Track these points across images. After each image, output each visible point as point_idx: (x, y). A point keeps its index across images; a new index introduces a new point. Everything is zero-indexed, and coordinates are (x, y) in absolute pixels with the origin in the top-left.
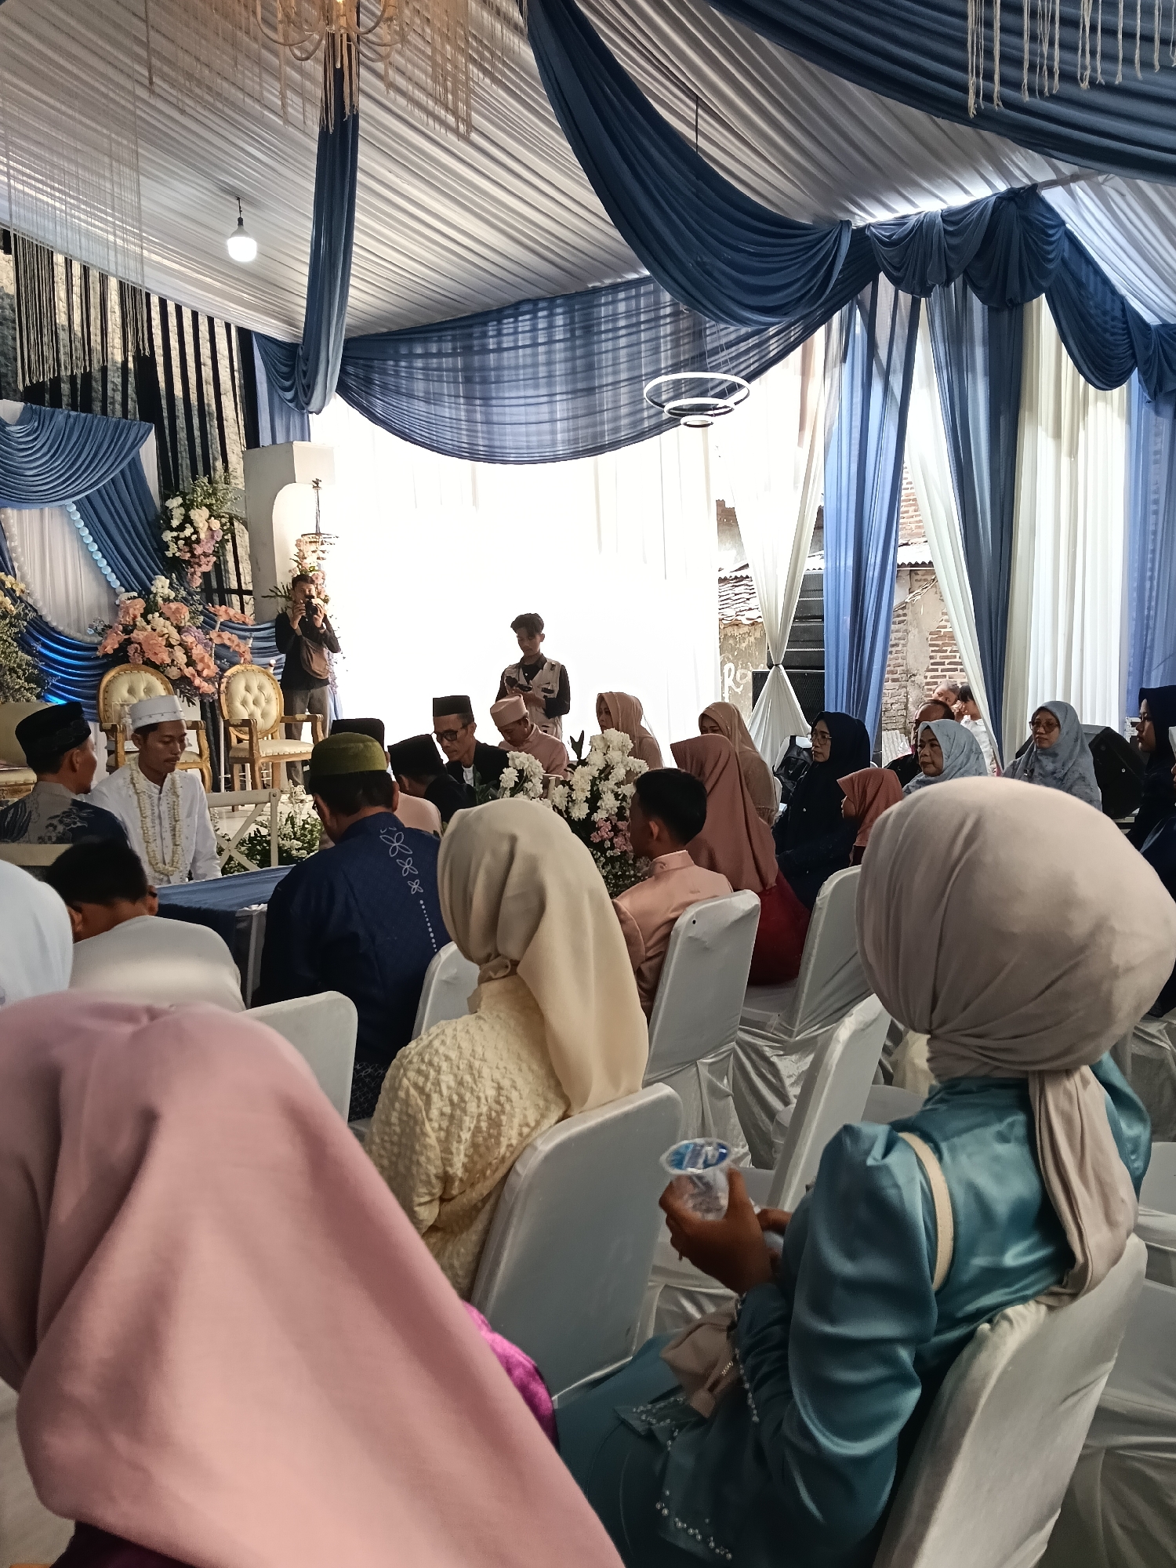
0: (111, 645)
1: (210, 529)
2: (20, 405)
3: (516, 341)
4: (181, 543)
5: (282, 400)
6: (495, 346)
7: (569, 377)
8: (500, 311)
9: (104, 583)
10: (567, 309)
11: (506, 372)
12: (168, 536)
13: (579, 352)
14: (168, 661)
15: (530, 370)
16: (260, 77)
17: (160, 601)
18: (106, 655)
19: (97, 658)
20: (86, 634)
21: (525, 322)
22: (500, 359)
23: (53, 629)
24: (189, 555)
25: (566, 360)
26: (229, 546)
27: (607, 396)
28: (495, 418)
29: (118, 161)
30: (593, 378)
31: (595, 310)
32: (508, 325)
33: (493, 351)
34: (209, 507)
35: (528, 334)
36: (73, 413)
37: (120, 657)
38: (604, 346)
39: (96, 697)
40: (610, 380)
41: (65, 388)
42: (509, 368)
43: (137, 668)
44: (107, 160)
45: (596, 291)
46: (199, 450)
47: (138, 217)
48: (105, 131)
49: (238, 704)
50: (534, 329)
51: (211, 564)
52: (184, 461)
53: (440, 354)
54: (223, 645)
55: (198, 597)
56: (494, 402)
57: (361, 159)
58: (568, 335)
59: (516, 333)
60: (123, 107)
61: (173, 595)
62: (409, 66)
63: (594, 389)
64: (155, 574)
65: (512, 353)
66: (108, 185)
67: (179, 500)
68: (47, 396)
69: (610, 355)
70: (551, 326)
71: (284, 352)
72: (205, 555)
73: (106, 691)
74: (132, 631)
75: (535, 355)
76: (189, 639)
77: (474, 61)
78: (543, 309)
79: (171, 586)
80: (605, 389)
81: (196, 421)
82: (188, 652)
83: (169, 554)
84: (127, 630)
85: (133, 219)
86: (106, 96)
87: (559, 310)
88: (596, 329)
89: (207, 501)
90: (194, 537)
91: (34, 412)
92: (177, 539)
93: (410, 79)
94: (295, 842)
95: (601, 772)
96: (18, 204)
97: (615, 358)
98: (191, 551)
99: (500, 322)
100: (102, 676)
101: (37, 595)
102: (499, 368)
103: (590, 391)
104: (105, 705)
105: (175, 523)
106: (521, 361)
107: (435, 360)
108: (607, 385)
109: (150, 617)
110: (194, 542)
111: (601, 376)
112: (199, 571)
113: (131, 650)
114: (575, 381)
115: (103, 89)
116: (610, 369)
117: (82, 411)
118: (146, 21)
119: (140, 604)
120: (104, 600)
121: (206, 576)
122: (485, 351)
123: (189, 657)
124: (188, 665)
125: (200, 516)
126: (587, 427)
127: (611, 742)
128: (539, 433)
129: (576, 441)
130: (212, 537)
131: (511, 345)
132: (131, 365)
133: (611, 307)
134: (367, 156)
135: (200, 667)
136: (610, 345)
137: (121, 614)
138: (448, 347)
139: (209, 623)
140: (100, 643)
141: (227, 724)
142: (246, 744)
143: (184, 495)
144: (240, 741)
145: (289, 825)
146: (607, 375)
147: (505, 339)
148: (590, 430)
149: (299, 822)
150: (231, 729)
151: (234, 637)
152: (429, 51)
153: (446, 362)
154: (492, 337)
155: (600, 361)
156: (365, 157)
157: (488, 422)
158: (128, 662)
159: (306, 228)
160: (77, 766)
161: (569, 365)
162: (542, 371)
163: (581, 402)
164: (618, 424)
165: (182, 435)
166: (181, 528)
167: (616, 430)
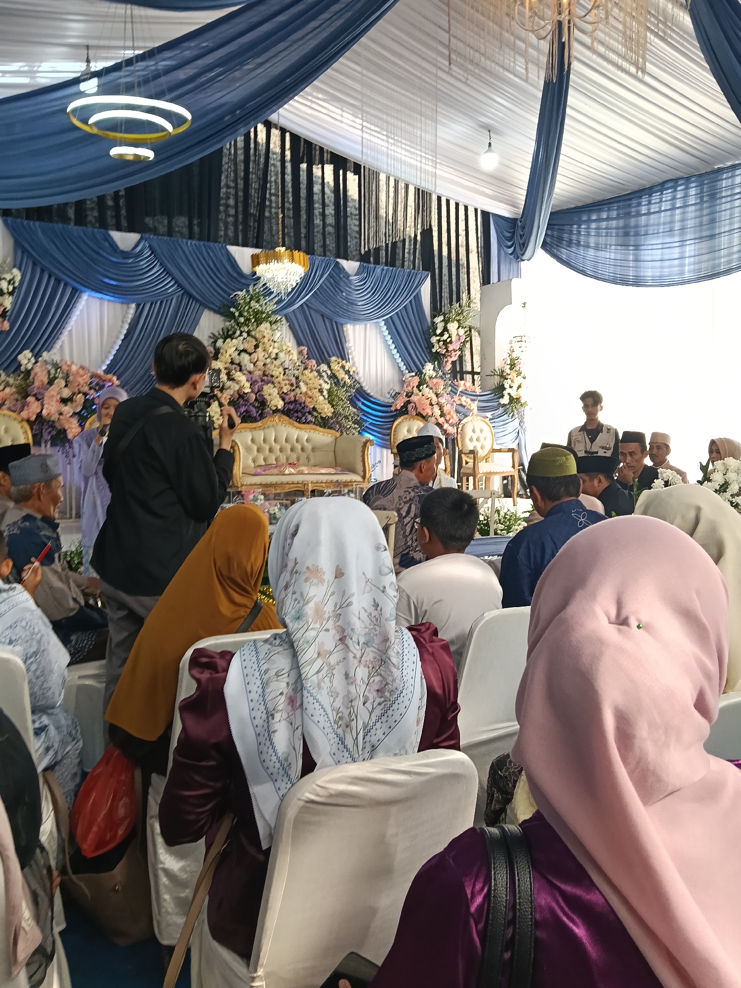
0: (399, 404)
1: (458, 334)
2: (358, 264)
3: (660, 207)
4: (441, 343)
5: (506, 253)
6: (646, 212)
7: (697, 229)
8: (651, 188)
9: (397, 368)
10: (698, 184)
11: (651, 228)
12: (434, 339)
13: (705, 212)
14: (430, 414)
15: (668, 226)
16: (514, 58)
17: (427, 378)
18: (396, 410)
19: (392, 411)
20: (385, 397)
21: (667, 195)
22: (648, 220)
23: (368, 394)
24: (445, 350)
25: (696, 218)
26: (468, 345)
27: (724, 240)
28: (642, 258)
29: (426, 118)
30: (713, 228)
31: (719, 183)
32: (656, 197)
33: (644, 214)
34: (458, 321)
35: (669, 202)
36: (386, 268)
37: (404, 411)
38: (723, 207)
39: (389, 435)
40: (727, 228)
41: (383, 253)
42: (653, 225)
43: (412, 417)
44: (419, 117)
45: (720, 170)
46: (454, 288)
47: (434, 150)
48: (419, 100)
49: (467, 440)
50: (674, 198)
51: (457, 356)
52: (445, 294)
53: (608, 219)
54: (461, 405)
55: (449, 376)
56: (642, 247)
57: (571, 100)
58: (698, 201)
59: (661, 201)
60: (430, 84)
61: (434, 374)
62: (607, 38)
63: (715, 235)
64: (425, 362)
65: (656, 215)
66: (419, 133)
67: (442, 318)
68: (372, 259)
69: (728, 212)
70: (686, 196)
71: (509, 224)
72: (455, 351)
73: (395, 431)
74: (410, 396)
75: (672, 216)
76: (442, 401)
77: (652, 31)
78: (681, 185)
79: (434, 369)
80: (723, 235)
81: (454, 270)
82: (441, 408)
83: (434, 350)
84: (409, 395)
85: (432, 151)
86: (419, 78)
87: (693, 185)
88: (718, 196)
89: (458, 318)
90: (448, 340)
91: (364, 268)
92: (439, 341)
93: (607, 47)
94: (500, 525)
95: (721, 486)
96: (367, 147)
97: (731, 214)
98: (447, 348)
99: (650, 195)
100: (394, 421)
101: (361, 374)
102: (647, 226)
103: (712, 237)
104: (394, 439)
105: (438, 332)
106: (662, 220)
107: (604, 223)
108: (725, 232)
109: (421, 387)
110: (448, 343)
111: (720, 227)
112: (451, 360)
113: (410, 407)
114: (701, 231)
115: (419, 74)
116: (727, 222)
117: (391, 266)
118: (448, 32)
119: (416, 380)
120: (396, 378)
121: (454, 363)
122: (639, 214)
123: (442, 412)
124: (441, 416)
125: (453, 327)
126: (708, 261)
127: (730, 466)
128: (671, 267)
129: (699, 270)
130: (459, 339)
131: (657, 210)
132: (419, 238)
133: (730, 180)
134: (574, 97)
135: (448, 417)
136: (728, 206)
137: (405, 386)
138: (614, 214)
139: (454, 392)
140: (393, 403)
141: (461, 452)
142: (471, 464)
143: (445, 315)
144: (467, 463)
145: (496, 515)
146: (725, 226)
147: (653, 206)
148: (711, 263)
149: (502, 514)
150: (463, 455)
151: (469, 400)
152: (621, 27)
153: (614, 223)
154: (645, 205)
155: (720, 217)
156: (573, 98)
157: (636, 260)
158: (407, 414)
159: (530, 146)
160: (423, 470)
161: (698, 220)
162: (677, 226)
163: (705, 245)
164: (731, 257)
165: (445, 278)
166: (442, 334)
167: (729, 262)
